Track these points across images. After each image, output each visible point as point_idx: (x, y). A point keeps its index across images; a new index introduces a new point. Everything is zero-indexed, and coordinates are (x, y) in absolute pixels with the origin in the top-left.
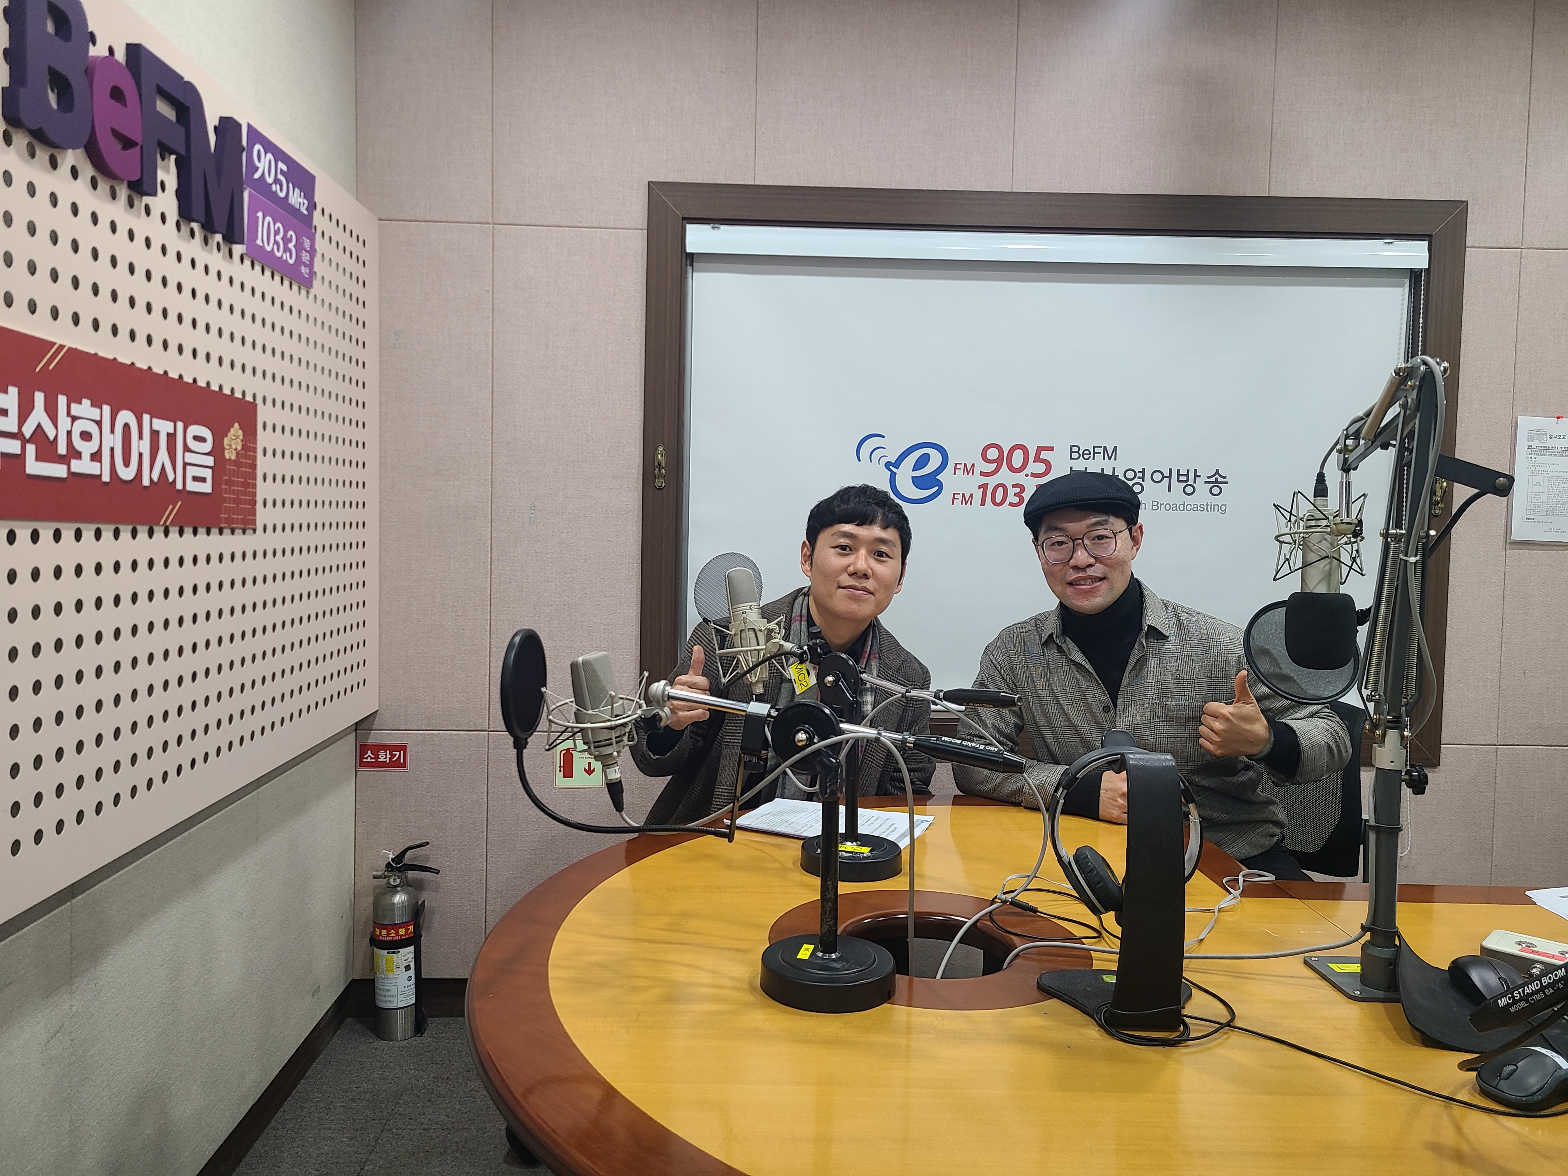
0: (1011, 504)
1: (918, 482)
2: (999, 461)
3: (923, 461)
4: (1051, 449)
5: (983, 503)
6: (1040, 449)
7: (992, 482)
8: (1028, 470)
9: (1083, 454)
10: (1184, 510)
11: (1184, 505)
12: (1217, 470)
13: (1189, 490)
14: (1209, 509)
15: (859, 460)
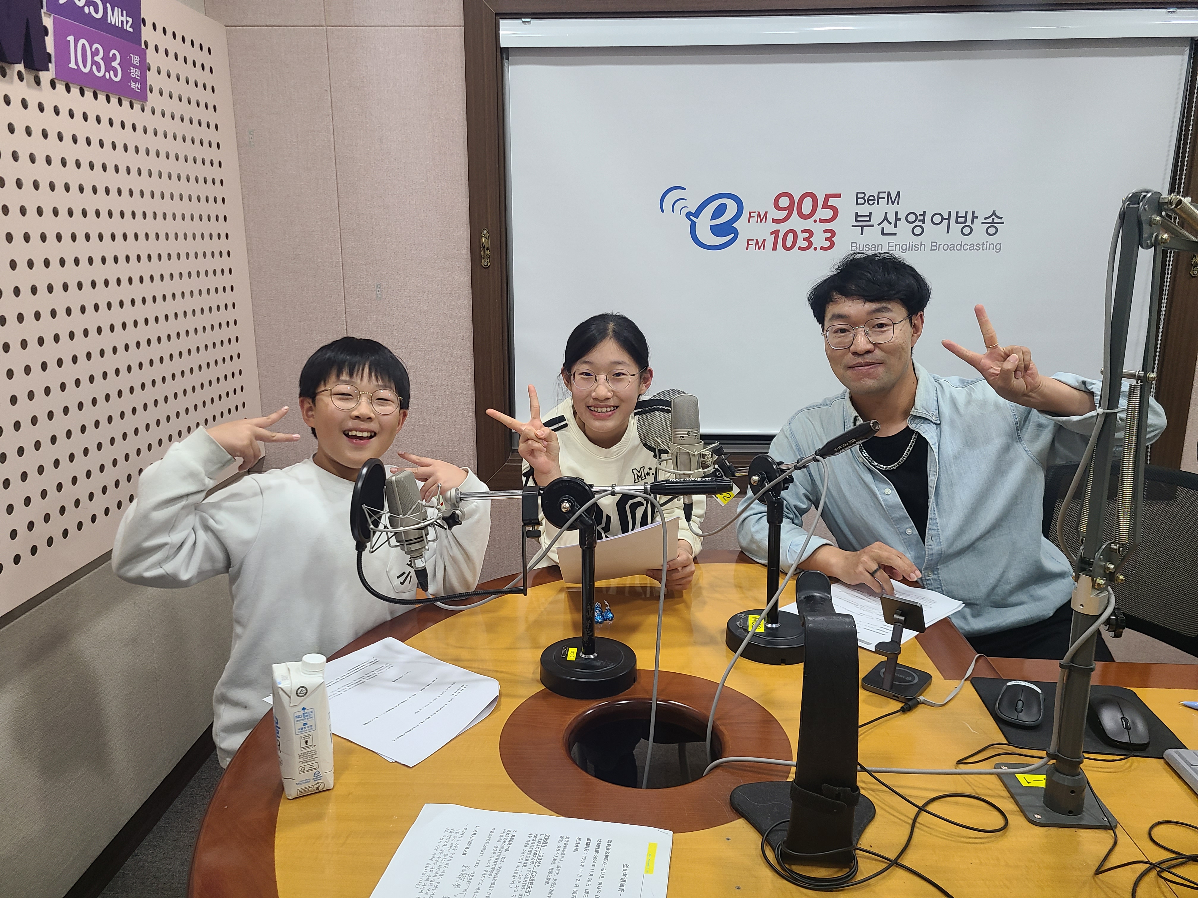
0: (800, 248)
1: (716, 230)
2: (790, 209)
3: (720, 211)
4: (838, 196)
5: (775, 248)
6: (828, 197)
7: (783, 228)
8: (816, 217)
9: (868, 200)
10: (961, 249)
11: (961, 245)
12: (994, 212)
13: (967, 231)
14: (985, 248)
15: (663, 211)
